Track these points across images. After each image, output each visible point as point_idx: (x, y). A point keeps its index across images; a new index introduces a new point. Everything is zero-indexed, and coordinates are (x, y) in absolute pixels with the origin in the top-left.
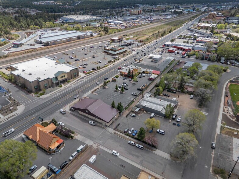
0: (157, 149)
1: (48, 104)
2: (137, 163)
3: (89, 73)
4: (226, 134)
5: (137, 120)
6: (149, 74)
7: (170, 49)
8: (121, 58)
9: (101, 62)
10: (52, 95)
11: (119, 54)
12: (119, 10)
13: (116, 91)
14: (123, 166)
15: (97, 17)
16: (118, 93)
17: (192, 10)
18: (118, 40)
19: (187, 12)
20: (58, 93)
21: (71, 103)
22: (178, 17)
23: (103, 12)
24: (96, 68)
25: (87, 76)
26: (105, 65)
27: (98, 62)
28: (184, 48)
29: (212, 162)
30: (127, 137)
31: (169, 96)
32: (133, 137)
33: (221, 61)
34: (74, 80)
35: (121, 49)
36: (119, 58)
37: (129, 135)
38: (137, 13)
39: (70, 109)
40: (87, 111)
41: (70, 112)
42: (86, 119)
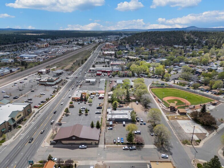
0: (144, 144)
1: (20, 148)
2: (139, 160)
3: (41, 107)
4: (172, 119)
5: (116, 131)
6: (97, 94)
7: (97, 73)
8: (62, 87)
9: (45, 94)
10: (16, 138)
11: (57, 83)
12: (23, 45)
13: (80, 115)
14: (133, 167)
15: (4, 53)
16: (83, 116)
17: (90, 42)
18: (46, 71)
19: (86, 43)
20: (22, 133)
21: (46, 138)
22: (82, 48)
23: (6, 47)
24: (45, 101)
25: (40, 110)
26: (51, 95)
27: (41, 94)
28: (107, 70)
29: (178, 139)
30: (119, 145)
31: (123, 107)
32: (123, 144)
33: (136, 76)
34: (30, 117)
35: (57, 79)
36: (60, 87)
37: (119, 143)
38: (45, 46)
39: (51, 144)
40: (74, 138)
41: (53, 146)
42: (73, 146)
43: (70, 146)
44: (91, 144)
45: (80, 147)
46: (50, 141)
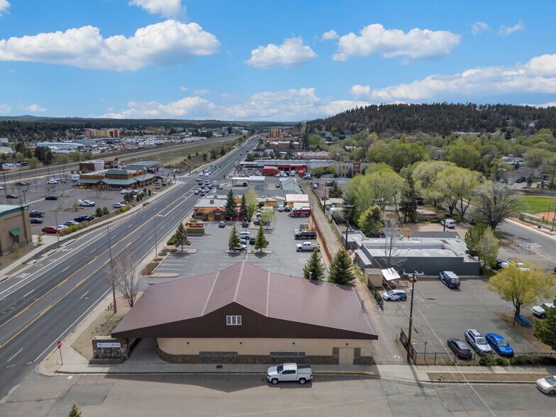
3: (74, 231)
7: (266, 168)
8: (155, 193)
9: (93, 205)
11: (139, 184)
13: (234, 255)
16: (248, 257)
19: (218, 134)
26: (116, 207)
28: (292, 164)
34: (16, 258)
35: (141, 173)
36: (150, 192)
38: (109, 135)
39: (97, 357)
40: (234, 321)
41: (107, 369)
42: (227, 368)
43: (212, 367)
44: (332, 360)
45: (273, 372)
46: (95, 342)
